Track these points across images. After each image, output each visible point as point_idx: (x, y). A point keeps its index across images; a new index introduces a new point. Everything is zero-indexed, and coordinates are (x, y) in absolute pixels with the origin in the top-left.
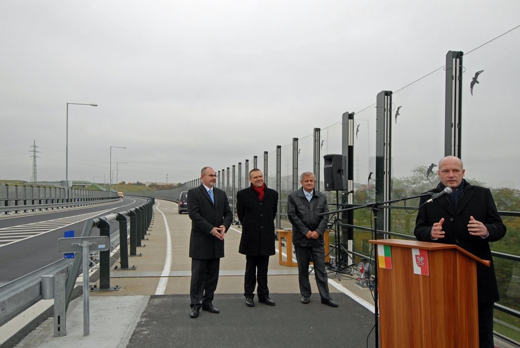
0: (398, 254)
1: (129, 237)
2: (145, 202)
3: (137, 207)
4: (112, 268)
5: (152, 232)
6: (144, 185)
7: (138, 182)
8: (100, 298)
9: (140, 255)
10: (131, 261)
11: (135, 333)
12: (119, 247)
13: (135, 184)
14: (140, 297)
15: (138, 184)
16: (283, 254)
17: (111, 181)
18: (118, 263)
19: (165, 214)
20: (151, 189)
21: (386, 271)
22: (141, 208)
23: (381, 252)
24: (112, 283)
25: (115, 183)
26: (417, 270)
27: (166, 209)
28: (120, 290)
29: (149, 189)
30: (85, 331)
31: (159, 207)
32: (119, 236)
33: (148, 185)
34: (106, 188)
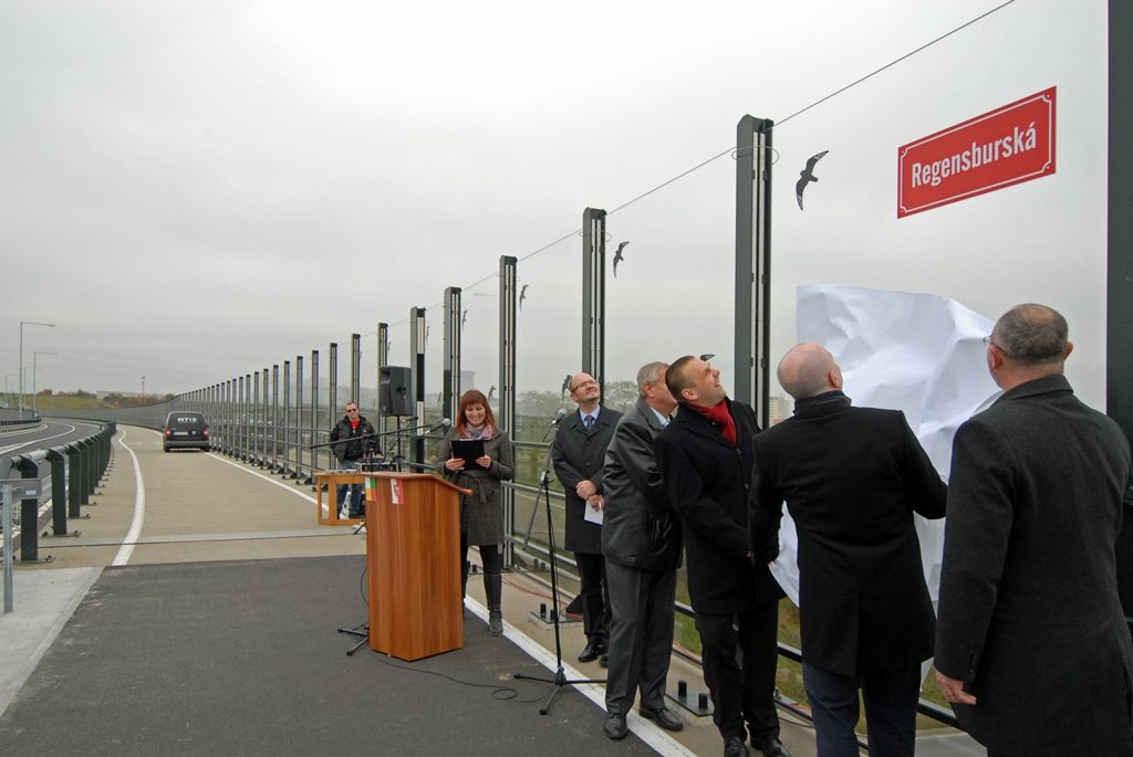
0: (381, 484)
1: (67, 488)
2: (95, 430)
3: (81, 440)
4: (40, 534)
5: (110, 481)
6: (94, 396)
7: (80, 391)
8: (22, 572)
9: (87, 517)
10: (71, 525)
11: (81, 606)
12: (50, 503)
13: (74, 395)
14: (87, 570)
15: (81, 394)
16: (323, 505)
17: (21, 387)
18: (49, 528)
19: (136, 452)
20: (108, 405)
21: (372, 503)
22: (87, 441)
23: (368, 485)
24: (42, 554)
25: (29, 390)
26: (395, 500)
27: (139, 443)
28: (55, 562)
29: (105, 404)
30: (6, 606)
31: (125, 439)
32: (50, 484)
33: (102, 398)
34: (9, 402)
